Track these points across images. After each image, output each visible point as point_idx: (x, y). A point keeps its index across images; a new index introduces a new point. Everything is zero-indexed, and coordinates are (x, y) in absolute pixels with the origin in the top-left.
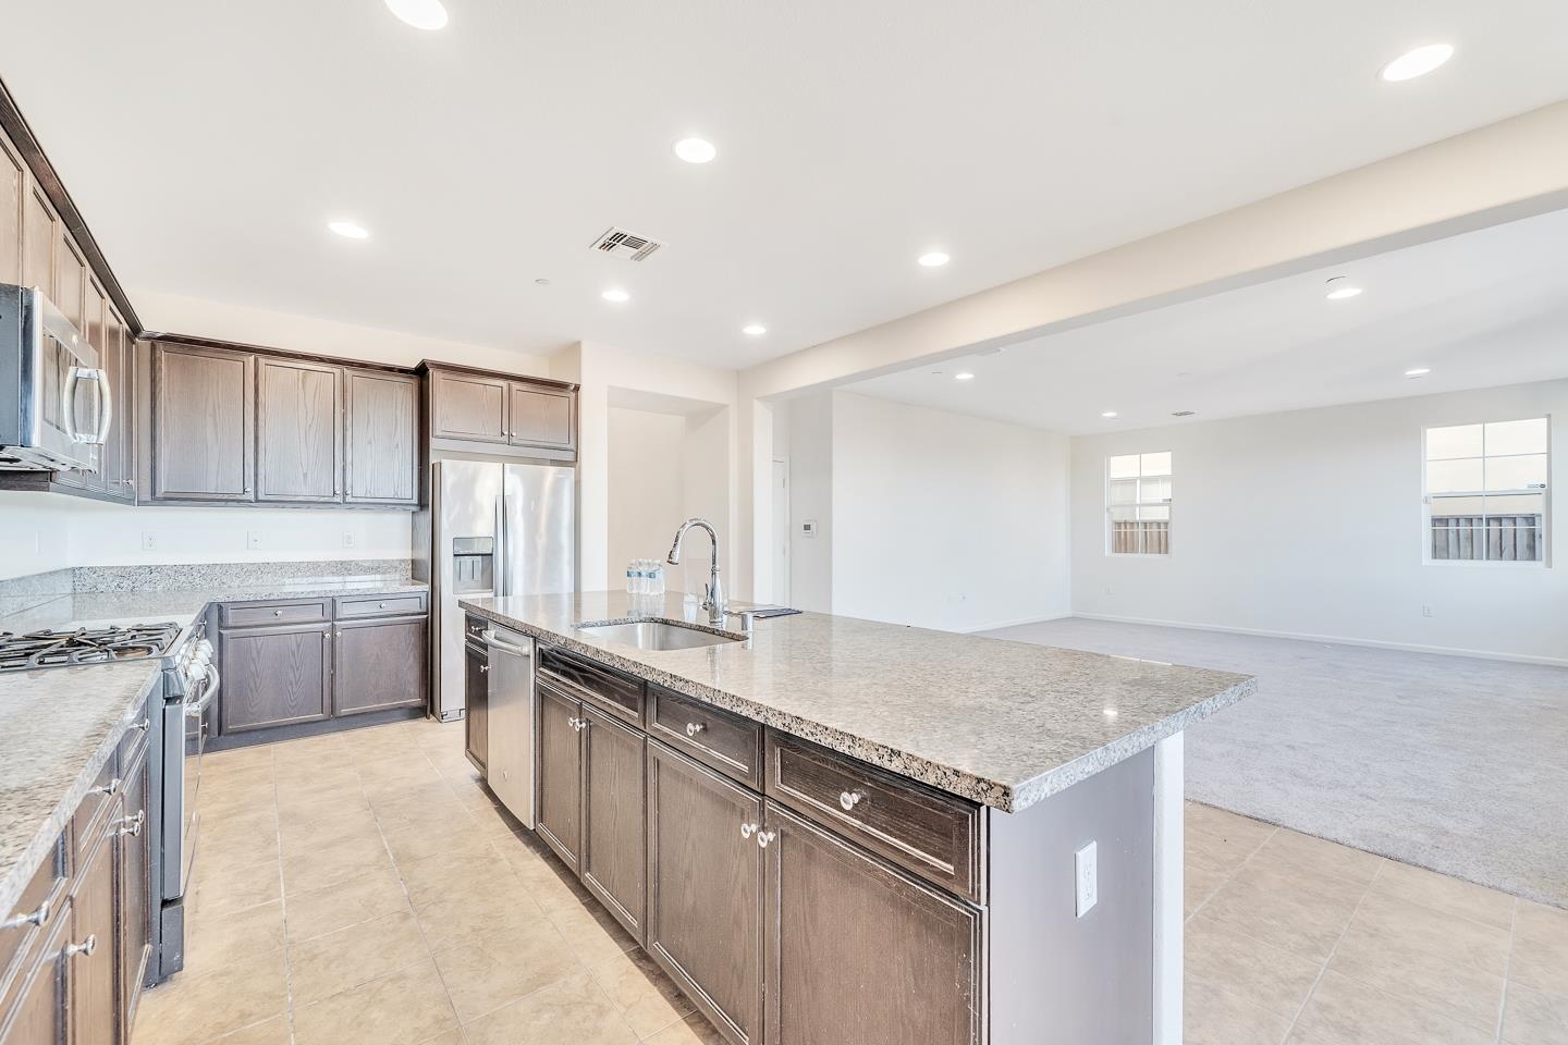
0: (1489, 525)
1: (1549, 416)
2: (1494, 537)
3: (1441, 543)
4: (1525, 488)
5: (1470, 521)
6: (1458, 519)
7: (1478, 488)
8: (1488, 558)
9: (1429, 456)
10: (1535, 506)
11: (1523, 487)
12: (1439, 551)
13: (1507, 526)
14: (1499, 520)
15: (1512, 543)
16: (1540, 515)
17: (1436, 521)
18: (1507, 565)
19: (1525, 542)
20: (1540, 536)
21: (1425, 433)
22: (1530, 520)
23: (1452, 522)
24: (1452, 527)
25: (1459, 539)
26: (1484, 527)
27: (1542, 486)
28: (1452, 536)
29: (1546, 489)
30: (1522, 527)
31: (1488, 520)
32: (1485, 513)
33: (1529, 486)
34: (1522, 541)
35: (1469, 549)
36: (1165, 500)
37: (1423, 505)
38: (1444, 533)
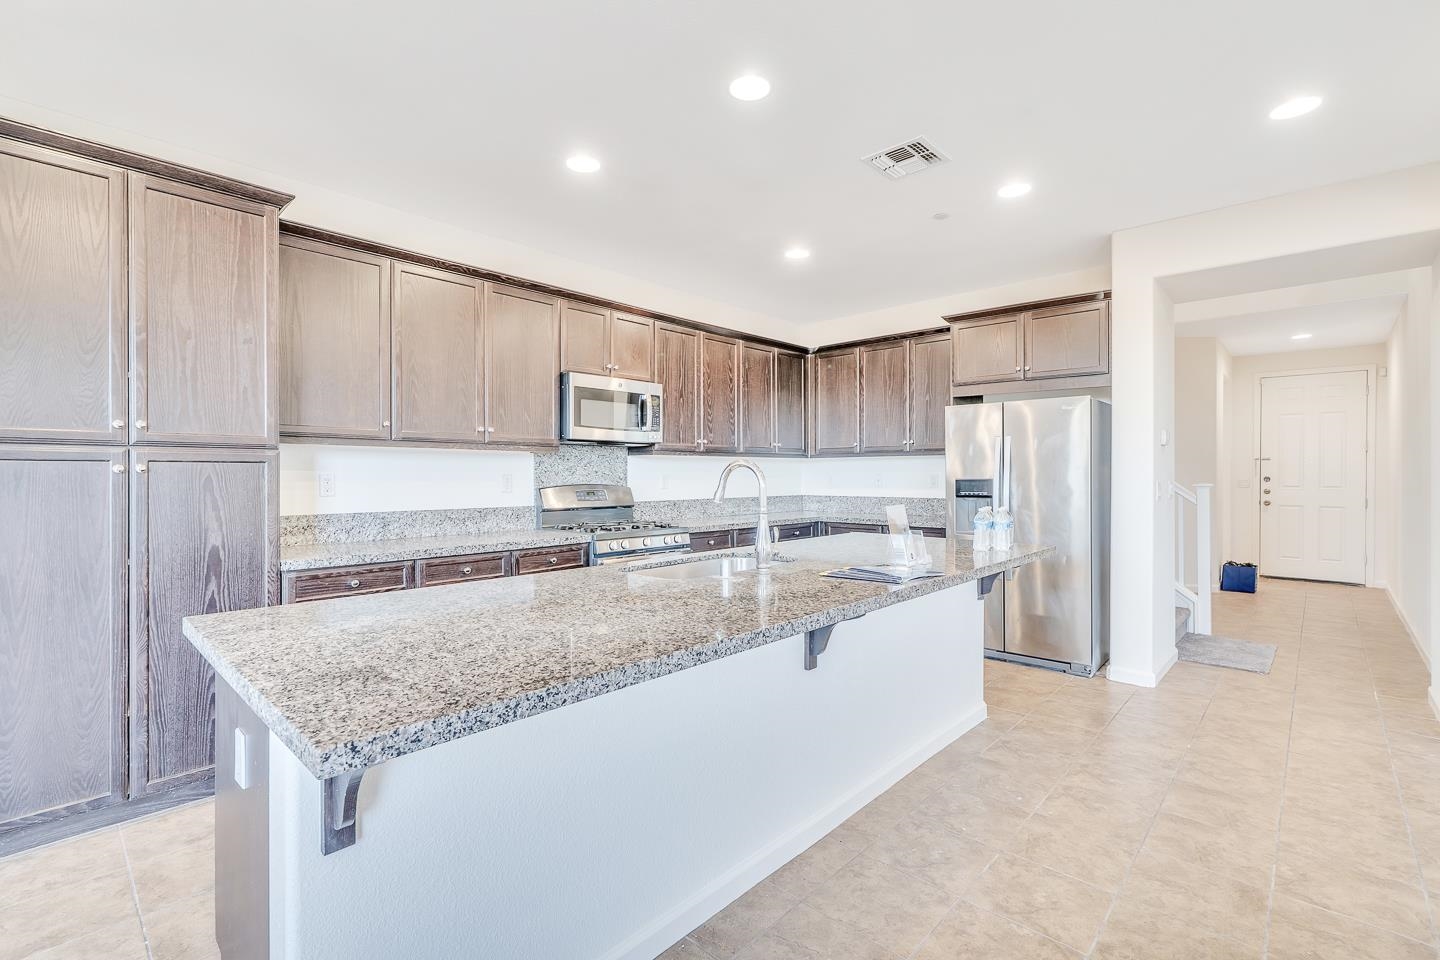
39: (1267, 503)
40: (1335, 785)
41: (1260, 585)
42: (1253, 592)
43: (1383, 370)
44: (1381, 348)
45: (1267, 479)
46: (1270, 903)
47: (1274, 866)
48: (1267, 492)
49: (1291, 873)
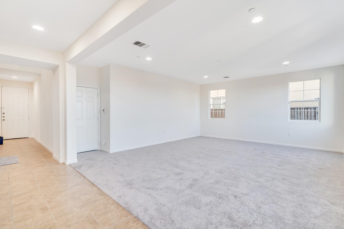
0: (305, 110)
1: (320, 79)
2: (306, 113)
3: (293, 115)
4: (314, 99)
5: (300, 109)
6: (297, 108)
7: (302, 99)
8: (304, 119)
9: (290, 91)
10: (316, 104)
11: (313, 99)
12: (292, 117)
13: (309, 110)
14: (307, 108)
15: (310, 115)
16: (318, 107)
17: (292, 109)
18: (309, 121)
19: (313, 115)
20: (317, 113)
21: (289, 84)
22: (315, 109)
23: (296, 109)
24: (296, 110)
25: (297, 114)
26: (304, 110)
27: (318, 99)
28: (296, 113)
29: (319, 99)
30: (313, 110)
31: (305, 108)
32: (304, 107)
33: (315, 99)
34: (313, 114)
35: (300, 116)
36: (224, 103)
37: (288, 104)
38: (294, 112)
39: (4, 120)
40: (47, 179)
41: (4, 142)
42: (3, 144)
43: (32, 89)
44: (31, 84)
45: (4, 113)
46: (49, 207)
47: (45, 200)
48: (4, 117)
49: (49, 199)
